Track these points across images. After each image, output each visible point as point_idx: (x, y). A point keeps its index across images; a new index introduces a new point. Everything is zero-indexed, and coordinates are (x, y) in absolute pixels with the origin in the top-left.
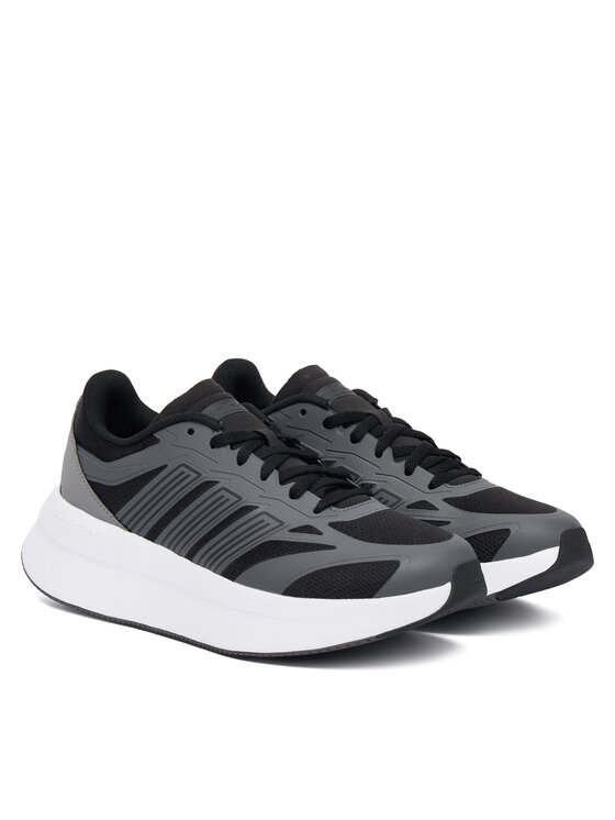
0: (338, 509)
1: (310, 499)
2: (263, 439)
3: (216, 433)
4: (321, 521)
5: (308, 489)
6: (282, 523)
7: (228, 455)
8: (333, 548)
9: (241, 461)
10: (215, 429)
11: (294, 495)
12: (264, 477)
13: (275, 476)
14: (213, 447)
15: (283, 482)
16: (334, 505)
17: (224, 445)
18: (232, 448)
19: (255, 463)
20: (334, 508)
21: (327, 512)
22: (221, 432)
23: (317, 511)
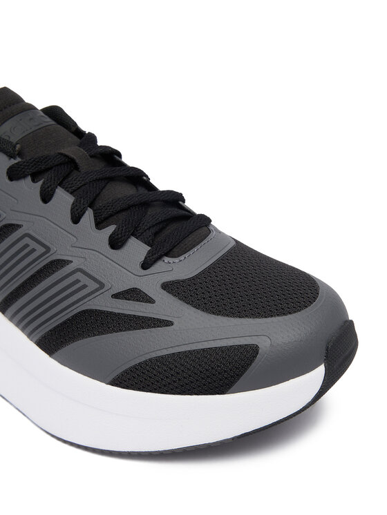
0: (171, 260)
1: (137, 249)
2: (71, 163)
3: (13, 161)
4: (151, 282)
5: (133, 234)
6: (102, 285)
7: (29, 188)
8: (168, 323)
9: (46, 197)
10: (11, 156)
11: (116, 243)
12: (76, 219)
13: (89, 216)
14: (11, 179)
15: (100, 224)
16: (167, 255)
17: (24, 177)
18: (33, 181)
19: (63, 199)
20: (166, 259)
21: (159, 266)
22: (18, 160)
23: (146, 265)
